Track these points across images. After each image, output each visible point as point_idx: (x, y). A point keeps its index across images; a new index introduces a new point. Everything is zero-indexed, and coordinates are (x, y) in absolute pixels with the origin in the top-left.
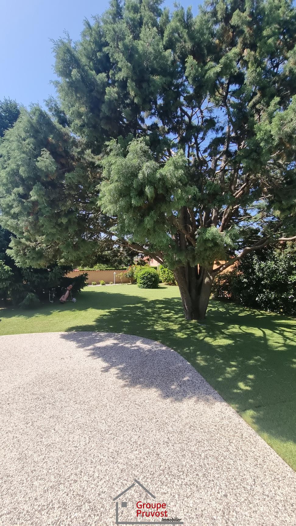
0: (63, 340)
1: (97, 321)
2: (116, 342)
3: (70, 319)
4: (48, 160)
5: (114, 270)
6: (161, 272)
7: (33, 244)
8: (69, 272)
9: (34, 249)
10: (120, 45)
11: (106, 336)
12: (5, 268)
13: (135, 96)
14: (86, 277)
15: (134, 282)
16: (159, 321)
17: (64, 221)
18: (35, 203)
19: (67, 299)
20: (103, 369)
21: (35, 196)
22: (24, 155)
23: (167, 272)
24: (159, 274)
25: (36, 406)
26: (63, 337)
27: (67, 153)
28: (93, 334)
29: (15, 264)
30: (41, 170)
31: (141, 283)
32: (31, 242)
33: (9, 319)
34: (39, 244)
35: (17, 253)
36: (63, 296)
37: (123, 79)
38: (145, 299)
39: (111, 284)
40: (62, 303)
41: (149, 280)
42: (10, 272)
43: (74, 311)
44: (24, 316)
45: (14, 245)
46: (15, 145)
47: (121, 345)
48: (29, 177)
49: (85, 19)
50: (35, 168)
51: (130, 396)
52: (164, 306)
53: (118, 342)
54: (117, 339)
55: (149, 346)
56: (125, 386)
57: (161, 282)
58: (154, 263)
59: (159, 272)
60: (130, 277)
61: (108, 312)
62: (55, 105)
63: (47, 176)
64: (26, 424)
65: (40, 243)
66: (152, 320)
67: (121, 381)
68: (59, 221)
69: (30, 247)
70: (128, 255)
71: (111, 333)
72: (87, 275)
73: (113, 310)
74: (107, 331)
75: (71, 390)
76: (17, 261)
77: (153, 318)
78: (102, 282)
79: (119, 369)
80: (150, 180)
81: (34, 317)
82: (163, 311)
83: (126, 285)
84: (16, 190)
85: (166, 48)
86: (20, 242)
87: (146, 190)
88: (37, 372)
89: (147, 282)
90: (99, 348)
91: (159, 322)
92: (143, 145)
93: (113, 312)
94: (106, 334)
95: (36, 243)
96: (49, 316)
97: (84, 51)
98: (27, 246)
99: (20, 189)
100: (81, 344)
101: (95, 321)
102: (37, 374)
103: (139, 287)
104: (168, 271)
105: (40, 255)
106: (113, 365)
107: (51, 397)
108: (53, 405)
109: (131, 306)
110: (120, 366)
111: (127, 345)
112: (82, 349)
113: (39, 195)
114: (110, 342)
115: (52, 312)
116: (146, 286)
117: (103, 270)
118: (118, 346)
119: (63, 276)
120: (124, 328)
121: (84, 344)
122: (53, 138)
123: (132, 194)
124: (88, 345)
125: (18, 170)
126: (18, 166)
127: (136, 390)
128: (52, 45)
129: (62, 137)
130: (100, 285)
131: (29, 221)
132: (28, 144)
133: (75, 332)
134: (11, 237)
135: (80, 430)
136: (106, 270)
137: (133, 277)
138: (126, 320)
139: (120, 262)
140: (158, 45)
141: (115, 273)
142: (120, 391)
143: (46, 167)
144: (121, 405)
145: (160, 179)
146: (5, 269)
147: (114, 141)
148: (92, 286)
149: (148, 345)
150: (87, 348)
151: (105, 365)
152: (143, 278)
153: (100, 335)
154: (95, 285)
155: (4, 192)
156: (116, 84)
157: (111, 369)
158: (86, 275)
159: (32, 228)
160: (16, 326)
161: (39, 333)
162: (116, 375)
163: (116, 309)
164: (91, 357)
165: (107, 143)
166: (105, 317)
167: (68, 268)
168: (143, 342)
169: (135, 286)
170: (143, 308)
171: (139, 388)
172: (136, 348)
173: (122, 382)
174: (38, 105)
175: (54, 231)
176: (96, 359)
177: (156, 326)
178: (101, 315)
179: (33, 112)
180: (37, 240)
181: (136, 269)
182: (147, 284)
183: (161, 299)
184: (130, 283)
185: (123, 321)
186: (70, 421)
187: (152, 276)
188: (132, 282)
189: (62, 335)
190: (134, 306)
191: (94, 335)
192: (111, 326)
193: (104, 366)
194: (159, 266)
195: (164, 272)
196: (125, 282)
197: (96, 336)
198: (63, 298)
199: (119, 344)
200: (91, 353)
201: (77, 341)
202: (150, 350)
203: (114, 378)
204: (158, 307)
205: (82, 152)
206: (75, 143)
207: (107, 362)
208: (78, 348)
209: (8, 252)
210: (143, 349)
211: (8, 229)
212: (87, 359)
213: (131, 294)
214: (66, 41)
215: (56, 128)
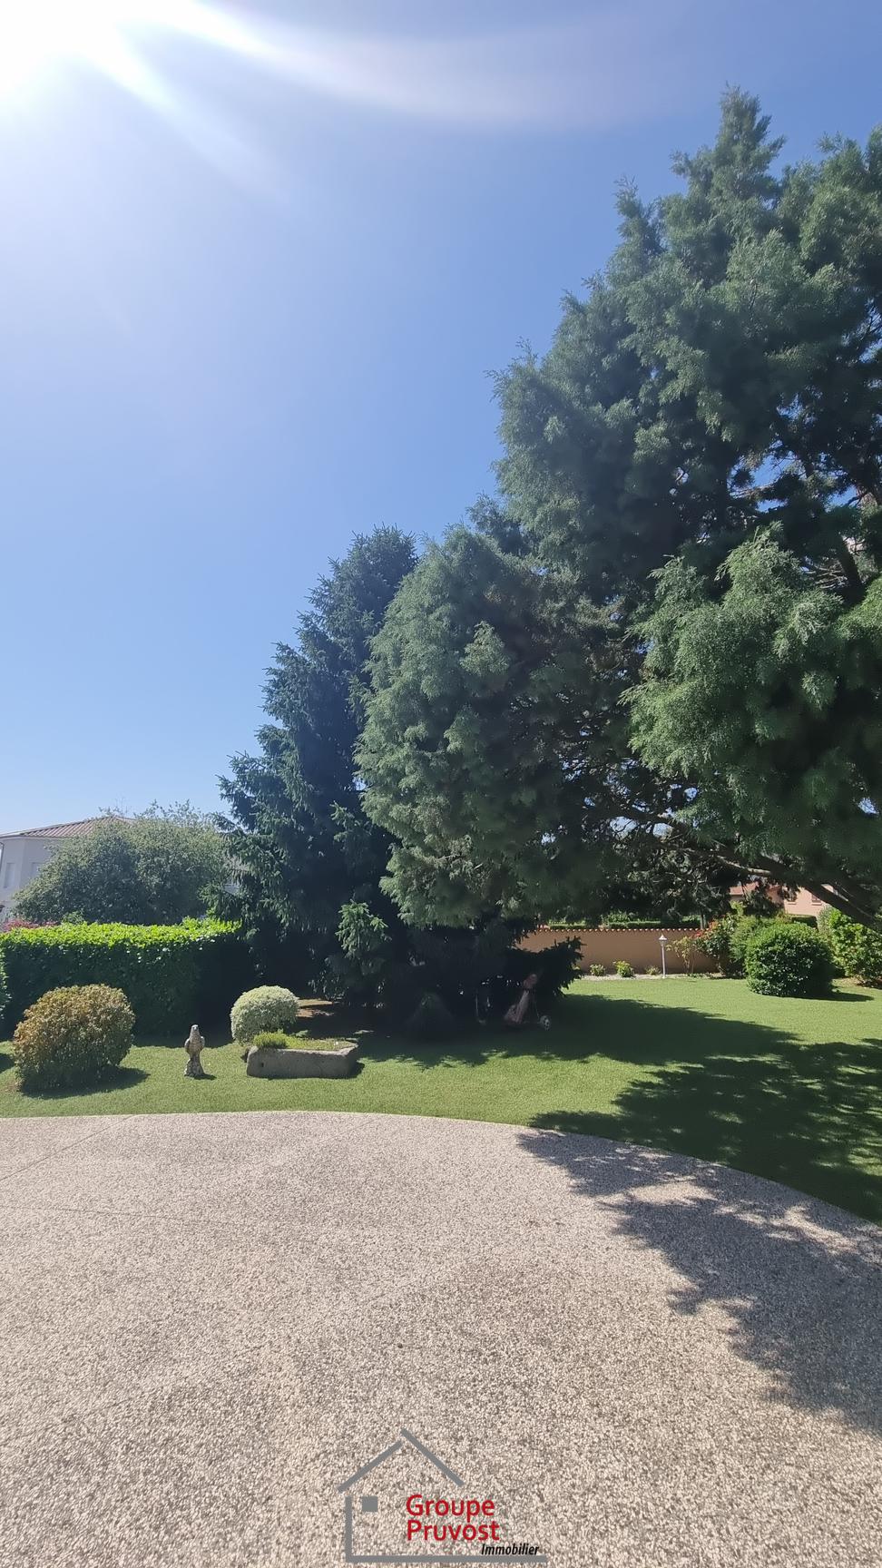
0: (528, 1157)
1: (623, 1101)
2: (702, 1193)
3: (539, 1084)
4: (489, 648)
5: (660, 927)
6: (835, 938)
7: (439, 862)
8: (526, 932)
9: (444, 874)
10: (670, 317)
11: (664, 1165)
12: (373, 923)
13: (723, 423)
14: (577, 951)
15: (733, 969)
16: (867, 1135)
17: (527, 797)
18: (456, 758)
19: (525, 1016)
20: (673, 1298)
21: (456, 740)
22: (433, 647)
23: (859, 939)
24: (830, 944)
25: (474, 1380)
26: (527, 1143)
27: (528, 618)
28: (618, 1150)
29: (399, 915)
30: (471, 675)
31: (760, 977)
32: (435, 854)
33: (381, 1064)
34: (454, 859)
35: (405, 885)
36: (513, 1007)
37: (682, 394)
38: (789, 1036)
39: (654, 974)
40: (513, 1029)
41: (792, 967)
42: (383, 935)
43: (548, 1058)
44: (416, 1060)
45: (398, 865)
46: (410, 629)
47: (726, 1210)
48: (442, 697)
49: (564, 295)
50: (458, 673)
51: (803, 1447)
52: (872, 1071)
53: (710, 1197)
54: (701, 1182)
55: (845, 1241)
56: (773, 1396)
57: (840, 974)
58: (804, 903)
59: (826, 933)
60: (715, 950)
61: (658, 1074)
62: (494, 512)
63: (484, 687)
64: (453, 1441)
65: (457, 857)
66: (834, 1126)
67: (751, 1367)
68: (515, 798)
69: (435, 869)
70: (713, 882)
71: (682, 1158)
72: (580, 944)
73: (672, 1067)
74: (664, 1147)
75: (576, 1352)
76: (404, 908)
77: (836, 1119)
78: (622, 965)
79: (735, 1312)
80: (817, 654)
81: (441, 1065)
82: (874, 1092)
83: (703, 981)
84: (410, 731)
85: (812, 267)
86: (412, 858)
87: (805, 686)
88: (466, 1255)
89: (785, 975)
90: (648, 1207)
91: (867, 1141)
92: (771, 551)
93: (675, 1074)
94: (661, 1156)
95: (447, 859)
96: (478, 1068)
97: (566, 369)
98: (429, 868)
99: (420, 729)
100: (582, 1181)
101: (617, 1103)
102: (467, 1259)
103: (756, 988)
104: (864, 933)
105: (459, 890)
106: (709, 1289)
107: (514, 1359)
108: (526, 1394)
109: (738, 1059)
110: (738, 1302)
111: (748, 1217)
112: (590, 1202)
113: (465, 738)
114: (680, 1191)
115: (485, 1054)
116: (783, 988)
117: (622, 927)
118: (717, 1212)
119: (510, 945)
120: (726, 1145)
121: (596, 1183)
122: (495, 591)
123: (749, 706)
124: (609, 1191)
125: (417, 684)
126: (419, 674)
127: (823, 1425)
128: (492, 384)
129: (519, 585)
130: (618, 977)
131: (439, 805)
132: (439, 619)
133: (561, 1134)
134: (392, 846)
135: (626, 1530)
136: (632, 926)
137: (729, 952)
138: (727, 1113)
139: (687, 906)
140: (787, 269)
141: (662, 938)
142: (758, 1412)
143: (484, 665)
144: (770, 1476)
145: (851, 645)
146: (373, 927)
147: (674, 564)
148: (593, 978)
149: (837, 1234)
150: (606, 1200)
151: (680, 1281)
152: (768, 959)
153: (643, 1159)
154: (602, 974)
155: (383, 739)
156: (660, 414)
157: (704, 1307)
158: (576, 943)
159: (445, 823)
160: (398, 1089)
161: (460, 1121)
162: (729, 1339)
163: (683, 1064)
164: (622, 1237)
165: (656, 573)
166: (648, 1093)
167: (523, 924)
168: (814, 1216)
169: (740, 987)
170: (785, 1073)
171: (837, 1421)
172: (788, 1237)
173: (759, 1379)
174: (461, 526)
175: (500, 826)
176: (643, 1248)
177: (859, 1154)
178: (634, 1084)
179: (451, 543)
180: (450, 851)
181: (734, 926)
182: (786, 982)
183: (854, 1042)
184: (719, 975)
185: (715, 1114)
186: (590, 1481)
187: (803, 953)
188: (725, 972)
189: (522, 1136)
190: (747, 1059)
191: (621, 1155)
192: (677, 1131)
193: (674, 1286)
194: (824, 915)
195: (850, 935)
196: (698, 969)
197: (630, 1159)
198: (515, 1013)
199: (715, 1205)
200: (623, 1223)
201: (569, 1167)
202: (855, 1259)
203: (723, 1349)
204: (849, 1074)
205: (570, 607)
206: (552, 591)
207: (685, 1270)
208: (576, 1193)
209: (385, 883)
210: (819, 1247)
211: (386, 825)
212: (611, 1242)
213: (731, 1015)
214: (523, 363)
215: (504, 567)
